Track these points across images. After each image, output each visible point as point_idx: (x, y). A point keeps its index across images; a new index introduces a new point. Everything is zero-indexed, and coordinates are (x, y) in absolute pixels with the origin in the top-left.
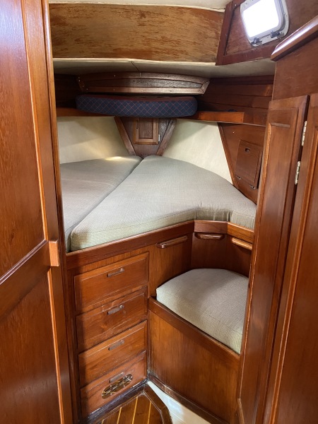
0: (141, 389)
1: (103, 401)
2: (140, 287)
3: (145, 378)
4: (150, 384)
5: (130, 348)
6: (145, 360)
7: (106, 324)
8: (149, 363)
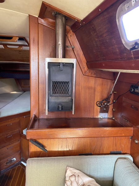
0: (19, 164)
1: (5, 167)
2: (18, 130)
3: (20, 160)
4: (22, 162)
5: (15, 149)
6: (20, 154)
7: (6, 140)
8: (22, 155)
